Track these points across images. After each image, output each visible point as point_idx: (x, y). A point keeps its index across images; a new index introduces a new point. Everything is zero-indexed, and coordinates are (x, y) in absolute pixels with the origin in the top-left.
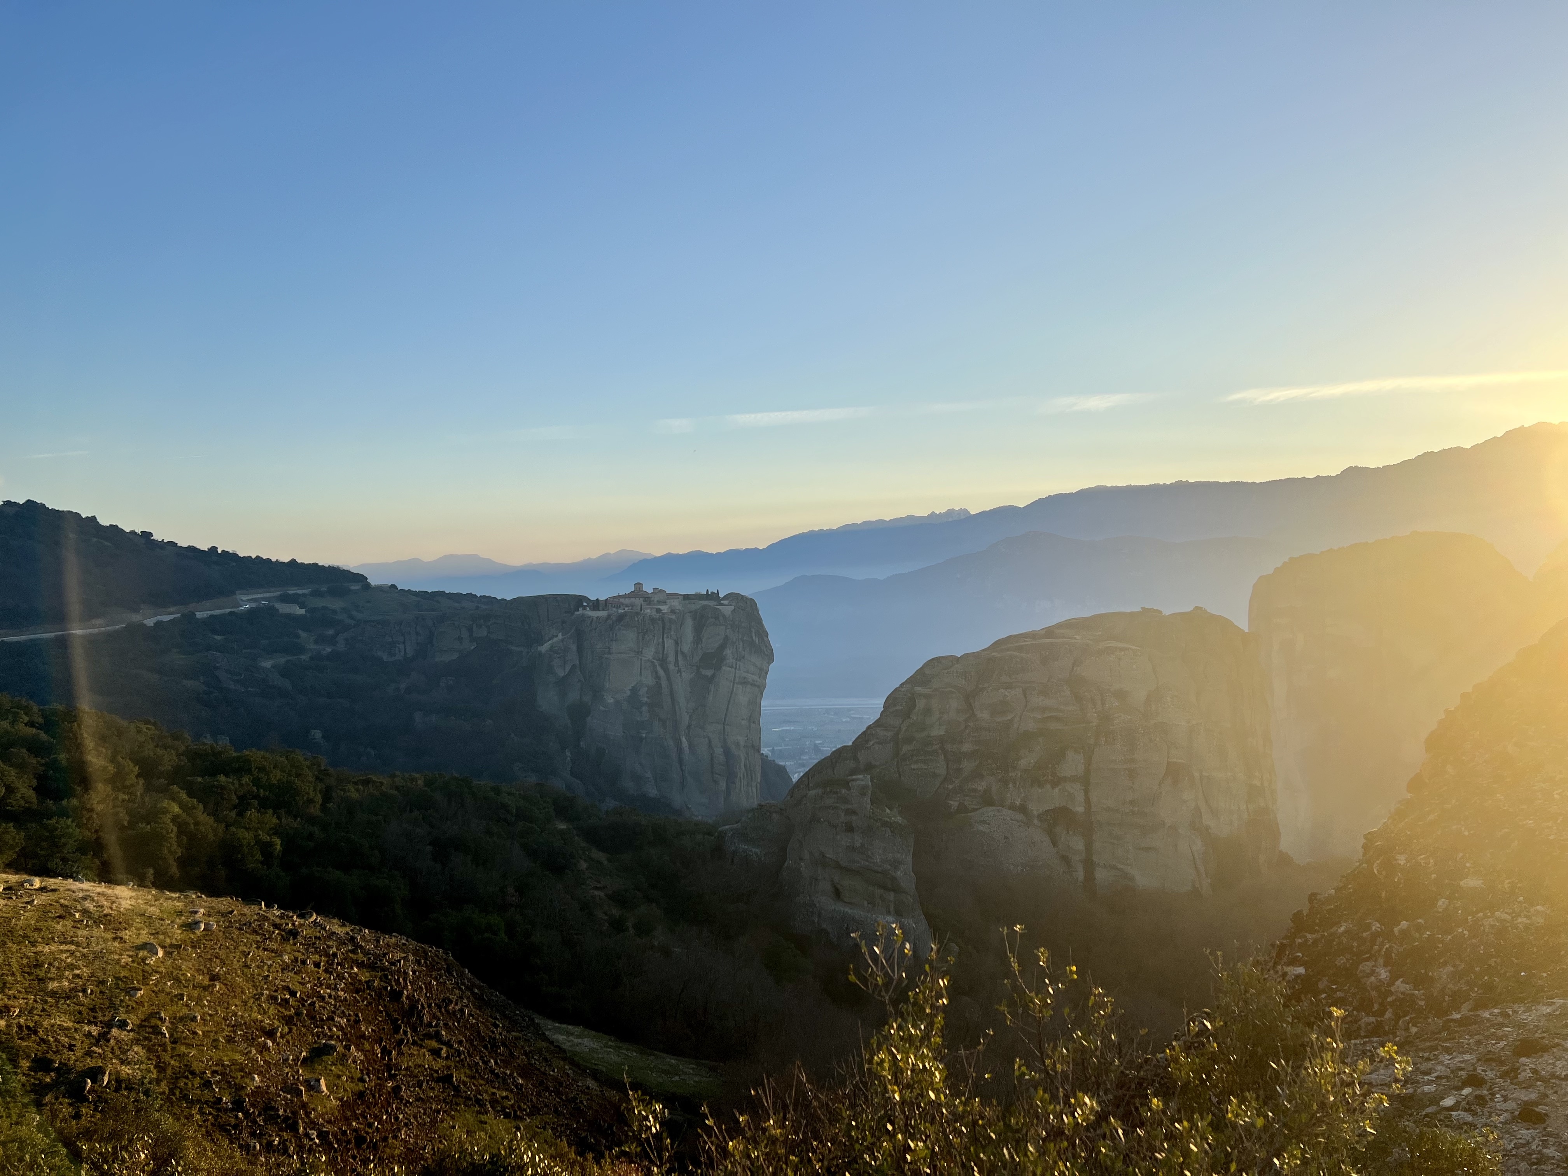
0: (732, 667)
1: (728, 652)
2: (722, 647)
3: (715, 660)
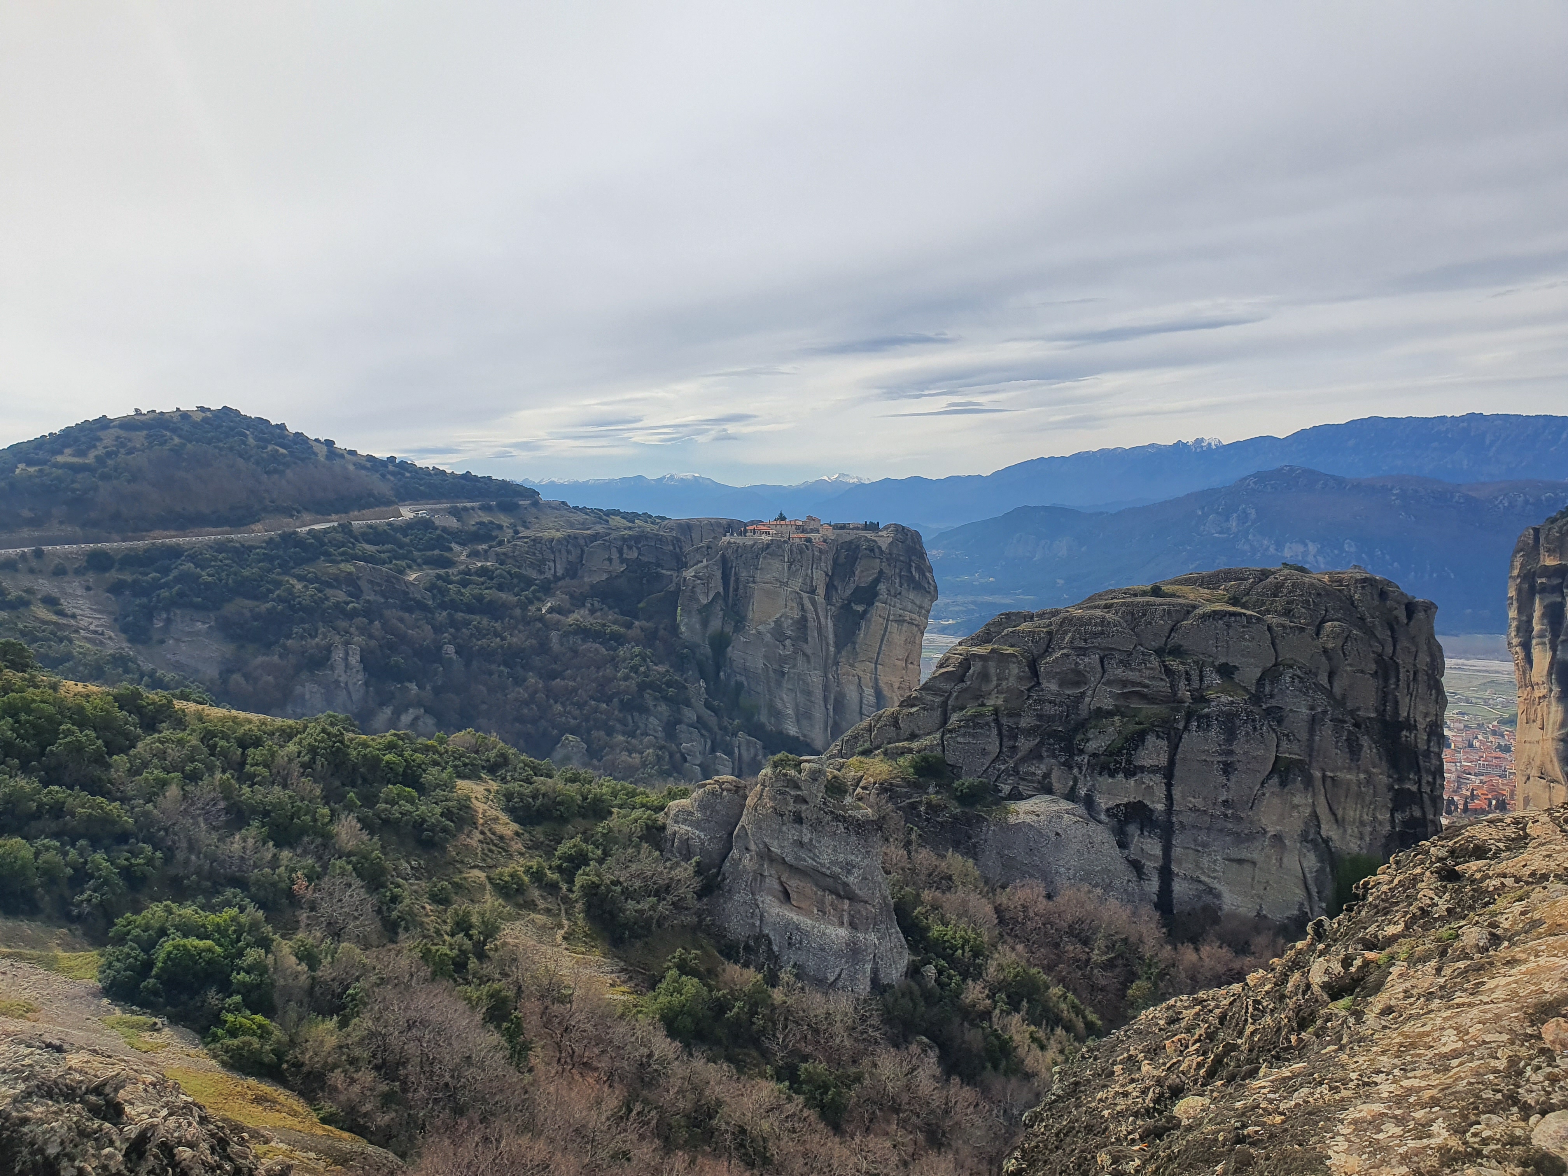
0: (885, 603)
1: (882, 587)
2: (877, 581)
3: (868, 595)
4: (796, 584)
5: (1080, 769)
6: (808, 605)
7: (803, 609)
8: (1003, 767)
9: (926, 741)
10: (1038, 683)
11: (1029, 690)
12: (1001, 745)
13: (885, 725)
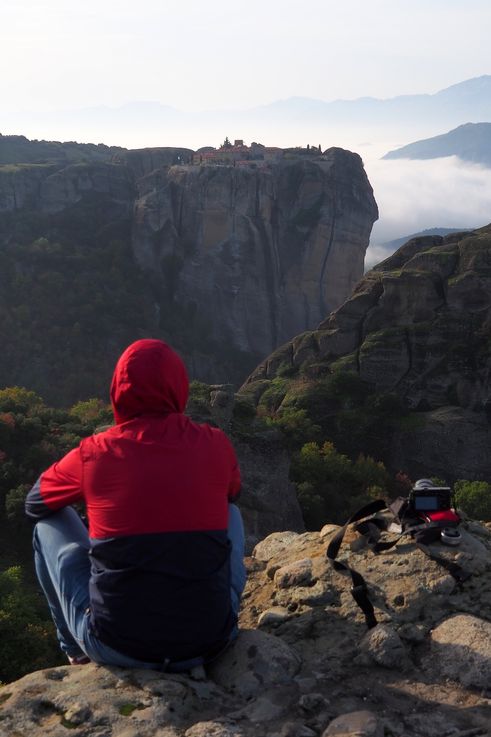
0: (328, 225)
1: (324, 209)
2: (319, 204)
3: (312, 218)
4: (243, 209)
5: (482, 381)
6: (255, 229)
7: (250, 233)
8: (412, 382)
9: (344, 360)
10: (445, 304)
11: (436, 310)
12: (410, 362)
13: (306, 348)
